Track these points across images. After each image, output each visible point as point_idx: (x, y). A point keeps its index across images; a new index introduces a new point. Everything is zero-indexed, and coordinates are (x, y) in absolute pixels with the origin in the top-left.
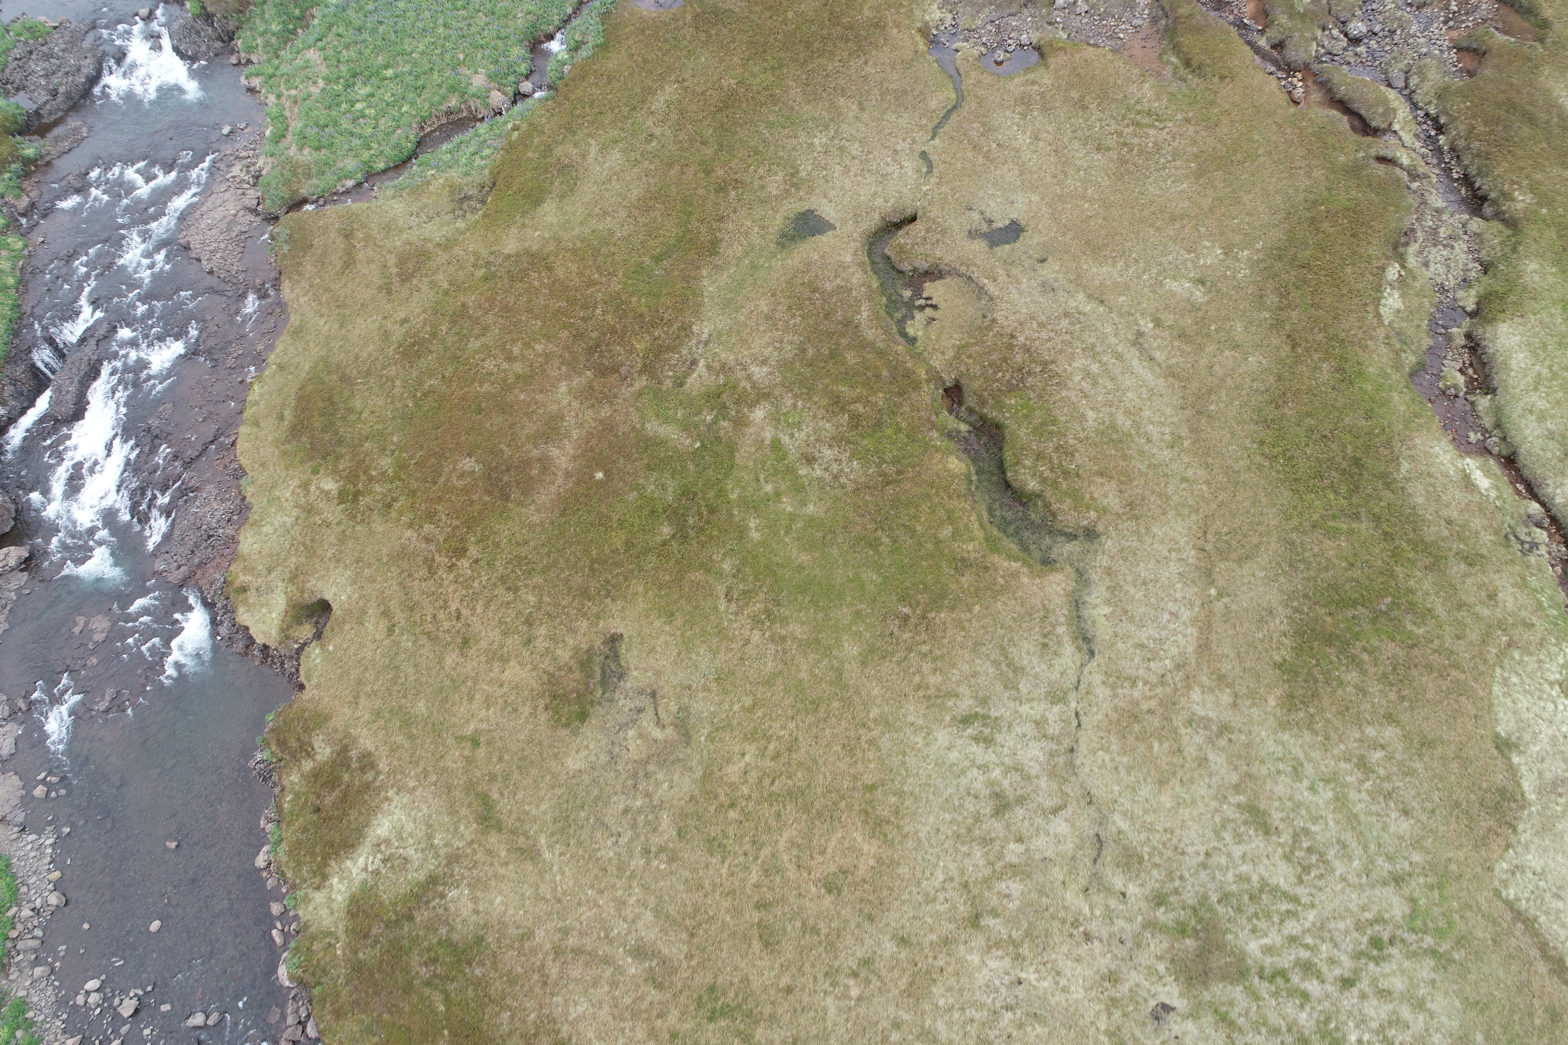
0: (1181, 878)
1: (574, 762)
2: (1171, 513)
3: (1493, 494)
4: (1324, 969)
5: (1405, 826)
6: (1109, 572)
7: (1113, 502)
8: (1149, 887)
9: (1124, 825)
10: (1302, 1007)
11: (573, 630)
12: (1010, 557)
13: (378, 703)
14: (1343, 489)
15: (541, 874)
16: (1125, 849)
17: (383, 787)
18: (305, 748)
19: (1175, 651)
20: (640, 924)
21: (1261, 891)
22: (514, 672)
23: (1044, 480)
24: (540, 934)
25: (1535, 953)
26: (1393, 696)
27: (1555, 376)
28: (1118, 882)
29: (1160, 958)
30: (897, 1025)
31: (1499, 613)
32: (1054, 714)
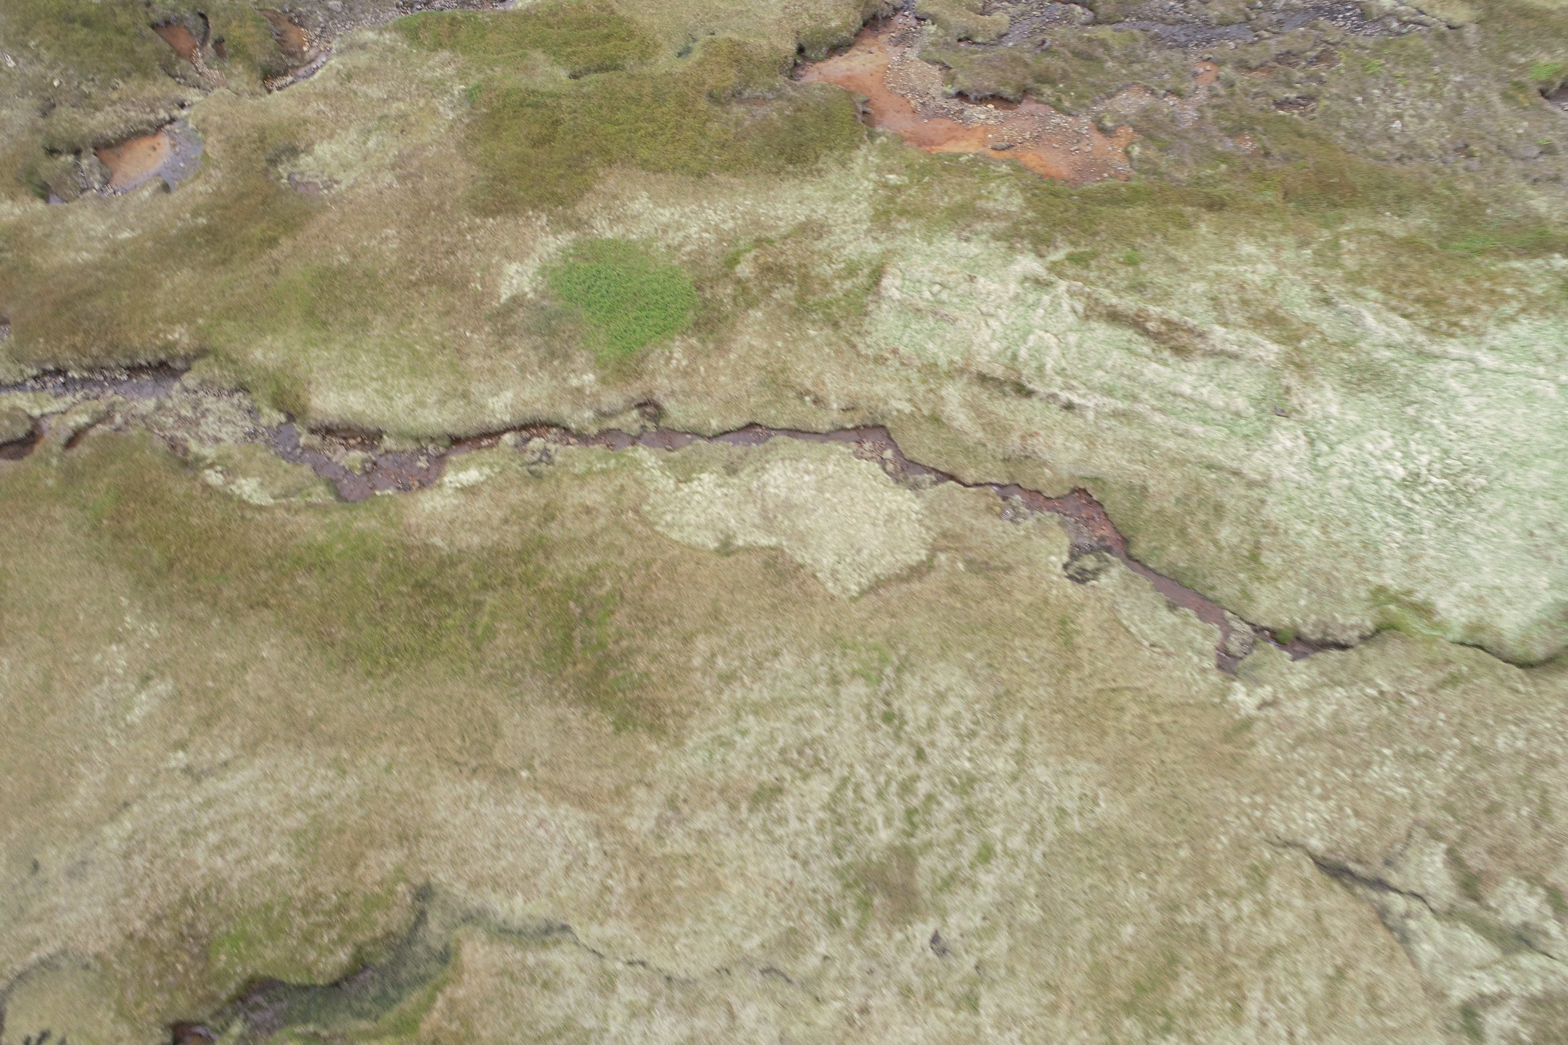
0: (814, 891)
3: (486, 470)
4: (907, 773)
5: (788, 659)
7: (394, 858)
8: (821, 929)
9: (756, 941)
10: (939, 804)
12: (427, 1006)
14: (446, 608)
16: (780, 943)
21: (834, 811)
23: (342, 941)
26: (667, 630)
27: (382, 379)
28: (812, 962)
29: (890, 936)
31: (606, 511)
32: (625, 992)
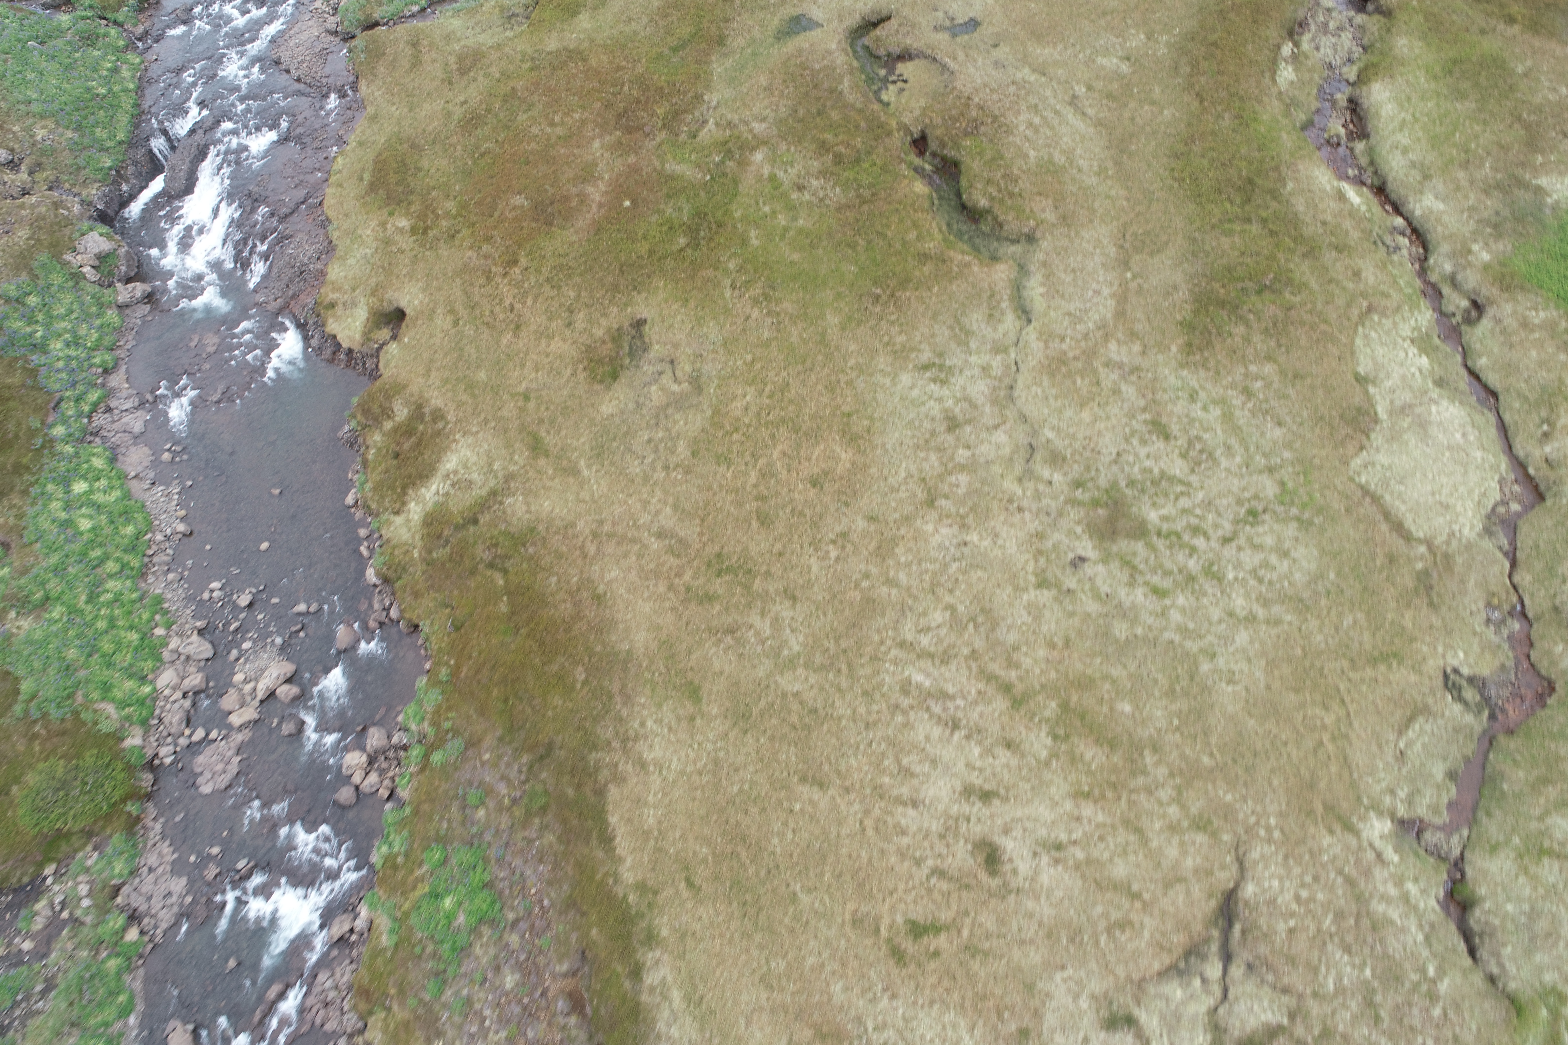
0: (1097, 470)
1: (606, 409)
2: (1097, 222)
3: (1364, 208)
4: (1210, 531)
5: (1278, 432)
6: (1044, 264)
7: (1050, 216)
8: (1070, 477)
9: (1050, 434)
10: (1191, 555)
11: (604, 315)
12: (963, 252)
13: (447, 373)
14: (1238, 200)
15: (581, 485)
16: (1052, 451)
17: (452, 432)
18: (387, 413)
19: (1096, 317)
20: (661, 517)
21: (1161, 478)
22: (557, 346)
23: (992, 199)
24: (580, 525)
25: (1379, 517)
26: (1273, 344)
27: (1416, 120)
28: (1046, 473)
29: (1078, 524)
30: (866, 576)
31: (1362, 286)
32: (997, 363)
